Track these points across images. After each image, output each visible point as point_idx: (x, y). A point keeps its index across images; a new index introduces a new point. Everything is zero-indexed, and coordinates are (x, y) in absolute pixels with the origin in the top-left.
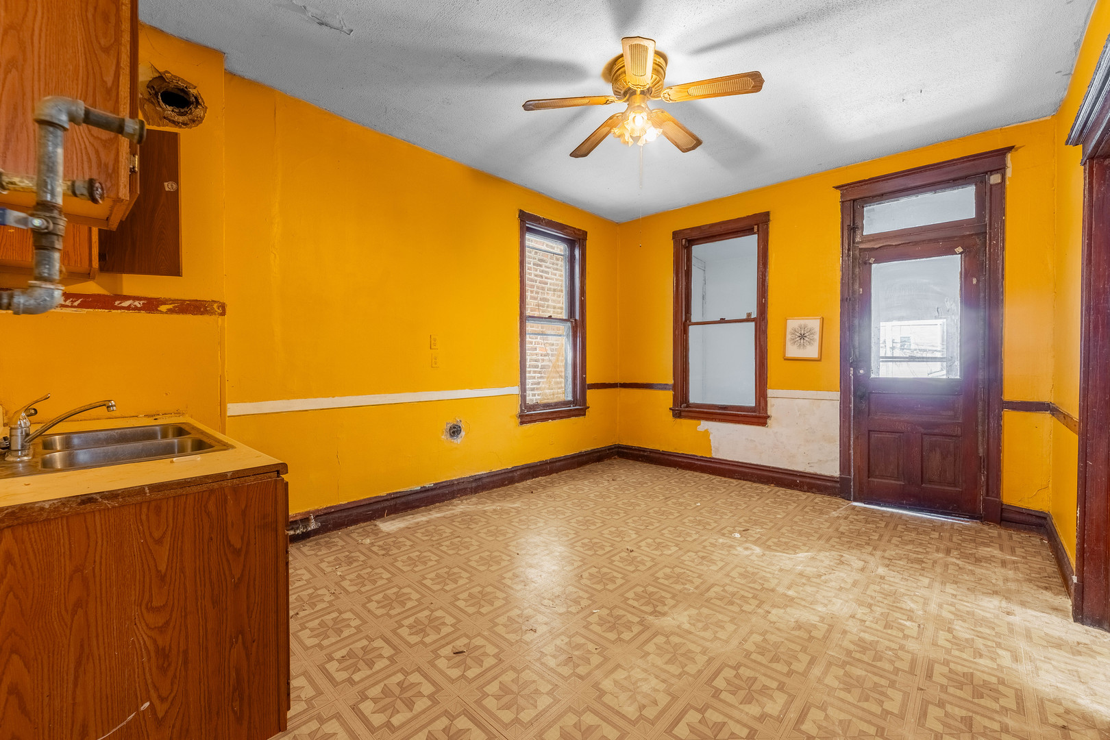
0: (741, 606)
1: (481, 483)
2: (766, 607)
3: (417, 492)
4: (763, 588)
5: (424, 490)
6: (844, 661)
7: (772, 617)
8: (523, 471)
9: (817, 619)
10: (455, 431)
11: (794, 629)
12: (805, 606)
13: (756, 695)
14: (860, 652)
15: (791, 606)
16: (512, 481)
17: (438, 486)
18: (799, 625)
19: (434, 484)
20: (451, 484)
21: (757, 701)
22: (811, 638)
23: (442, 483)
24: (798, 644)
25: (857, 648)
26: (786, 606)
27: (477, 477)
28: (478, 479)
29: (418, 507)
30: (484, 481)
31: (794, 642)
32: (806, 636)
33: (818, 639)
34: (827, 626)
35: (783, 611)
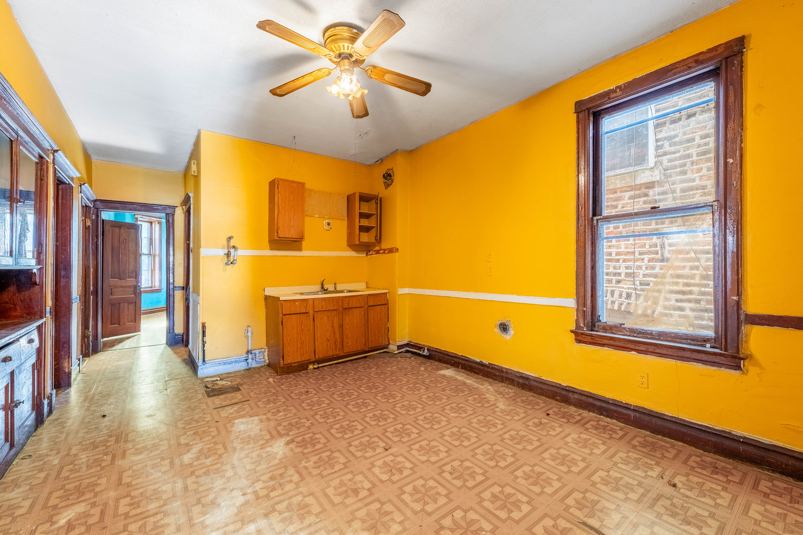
0: (264, 482)
1: (527, 383)
2: (250, 497)
3: (476, 363)
4: (274, 510)
5: (481, 364)
6: (166, 504)
7: (237, 493)
8: (580, 397)
9: (208, 522)
10: (504, 328)
11: (216, 498)
12: (227, 525)
13: (199, 454)
14: (158, 521)
15: (236, 514)
16: (566, 400)
17: (490, 366)
18: (215, 504)
19: (489, 364)
20: (500, 370)
21: (197, 453)
22: (199, 502)
23: (495, 365)
24: (203, 491)
25: (162, 522)
26: (240, 511)
27: (524, 375)
28: (526, 378)
29: (478, 374)
30: (532, 383)
31: (206, 490)
32: (203, 501)
33: (193, 505)
34: (196, 521)
35: (238, 505)
